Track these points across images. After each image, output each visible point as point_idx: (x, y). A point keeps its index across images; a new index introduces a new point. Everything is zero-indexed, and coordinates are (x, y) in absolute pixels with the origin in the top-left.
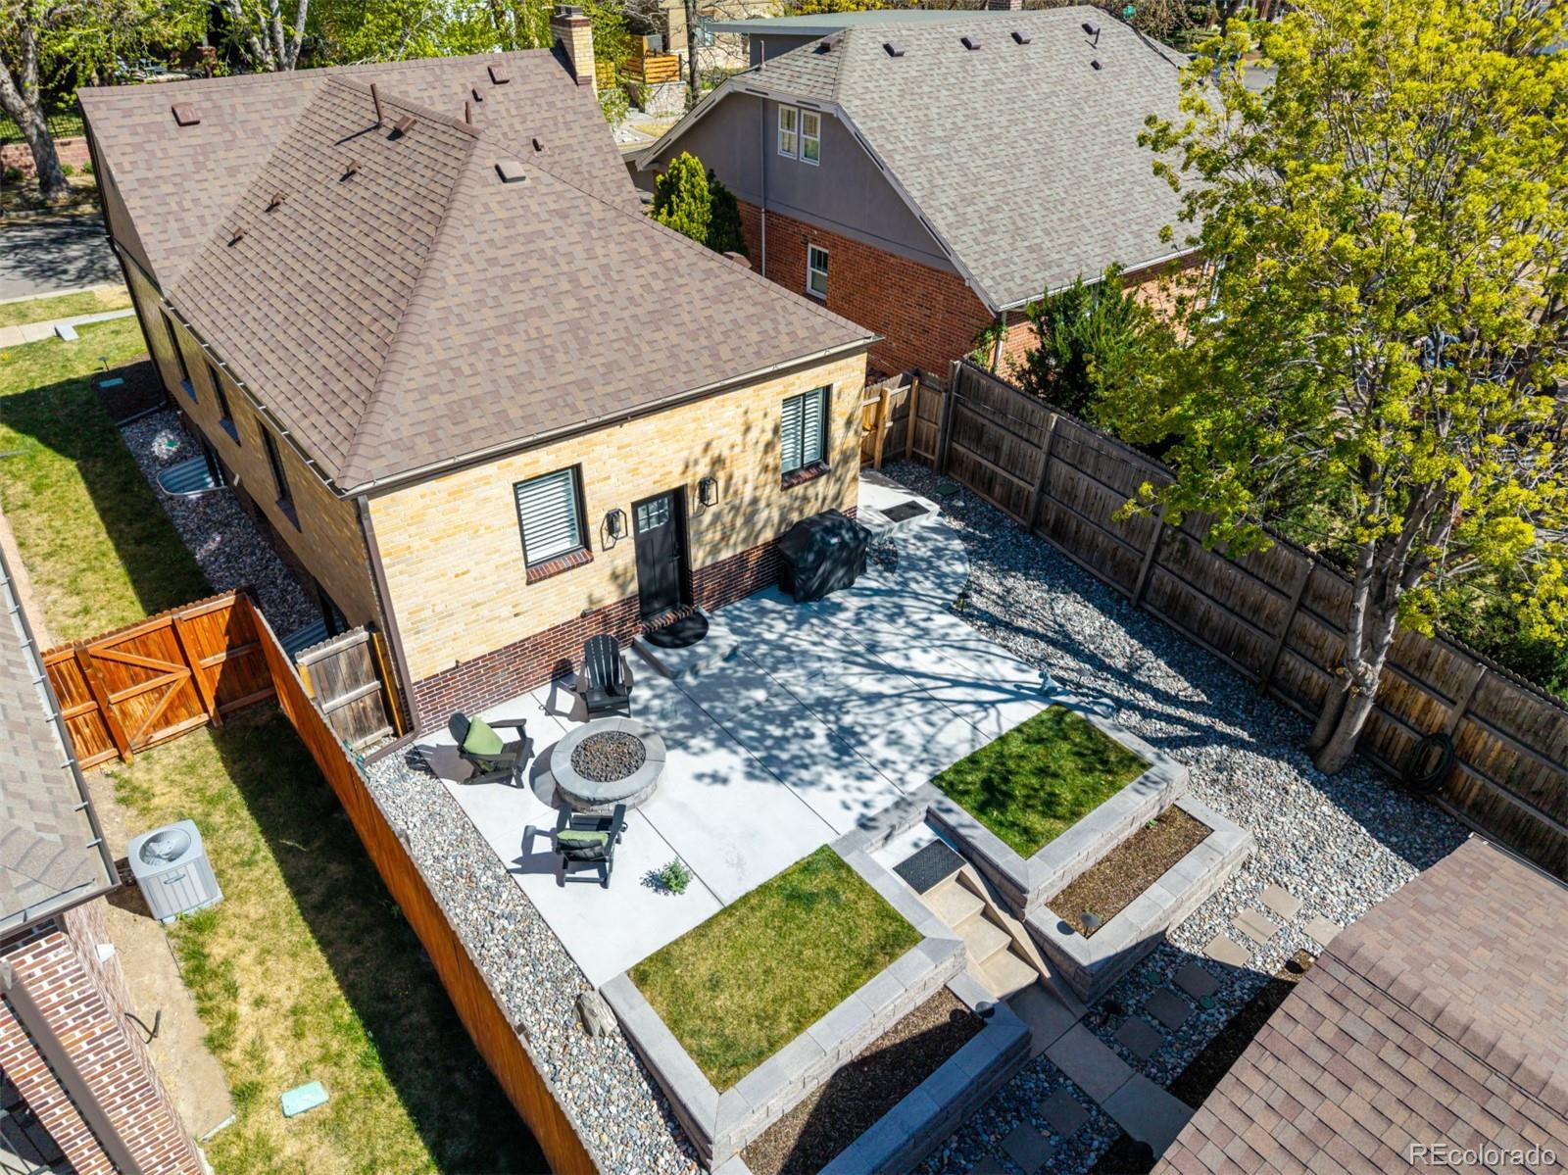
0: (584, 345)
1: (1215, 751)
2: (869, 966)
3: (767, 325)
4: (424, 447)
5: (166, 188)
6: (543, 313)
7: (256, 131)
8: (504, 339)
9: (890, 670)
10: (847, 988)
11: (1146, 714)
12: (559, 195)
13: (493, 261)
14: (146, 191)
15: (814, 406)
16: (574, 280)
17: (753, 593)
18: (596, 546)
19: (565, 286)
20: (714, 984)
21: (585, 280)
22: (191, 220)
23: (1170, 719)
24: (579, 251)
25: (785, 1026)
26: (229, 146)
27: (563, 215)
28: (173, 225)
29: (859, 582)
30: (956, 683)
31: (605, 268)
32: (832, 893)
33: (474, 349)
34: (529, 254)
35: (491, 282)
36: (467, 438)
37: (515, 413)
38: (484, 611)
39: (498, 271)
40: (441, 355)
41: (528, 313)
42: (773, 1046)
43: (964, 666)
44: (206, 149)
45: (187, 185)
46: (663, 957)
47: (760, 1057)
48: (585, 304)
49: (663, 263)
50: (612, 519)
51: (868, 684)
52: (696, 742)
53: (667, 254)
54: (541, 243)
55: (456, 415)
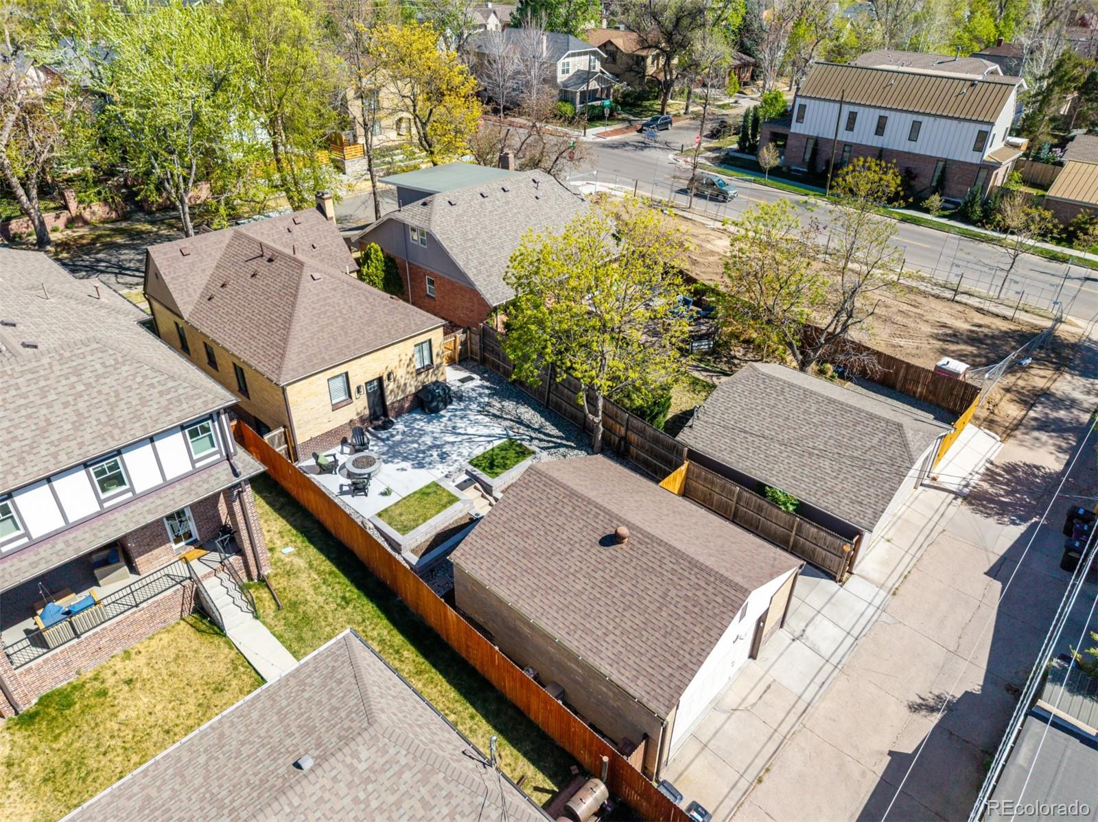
0: (346, 333)
1: (562, 450)
2: (445, 507)
3: (407, 321)
4: (301, 370)
5: (182, 280)
6: (331, 324)
7: (211, 254)
8: (321, 334)
9: (460, 434)
10: (438, 512)
11: (541, 440)
12: (332, 283)
13: (314, 309)
14: (174, 282)
15: (426, 346)
16: (340, 312)
18: (354, 398)
19: (338, 314)
20: (401, 515)
21: (344, 312)
22: (191, 291)
23: (548, 442)
24: (341, 302)
25: (421, 521)
26: (201, 261)
27: (335, 289)
28: (185, 293)
29: (450, 407)
30: (480, 436)
31: (350, 307)
32: (435, 492)
33: (312, 338)
34: (325, 305)
35: (314, 315)
36: (313, 366)
37: (327, 358)
38: (319, 420)
39: (315, 312)
40: (302, 341)
41: (327, 325)
42: (417, 526)
43: (486, 431)
44: (193, 264)
45: (189, 277)
46: (386, 510)
47: (414, 528)
48: (345, 320)
49: (370, 303)
50: (359, 389)
51: (451, 438)
53: (371, 300)
54: (329, 301)
55: (310, 360)
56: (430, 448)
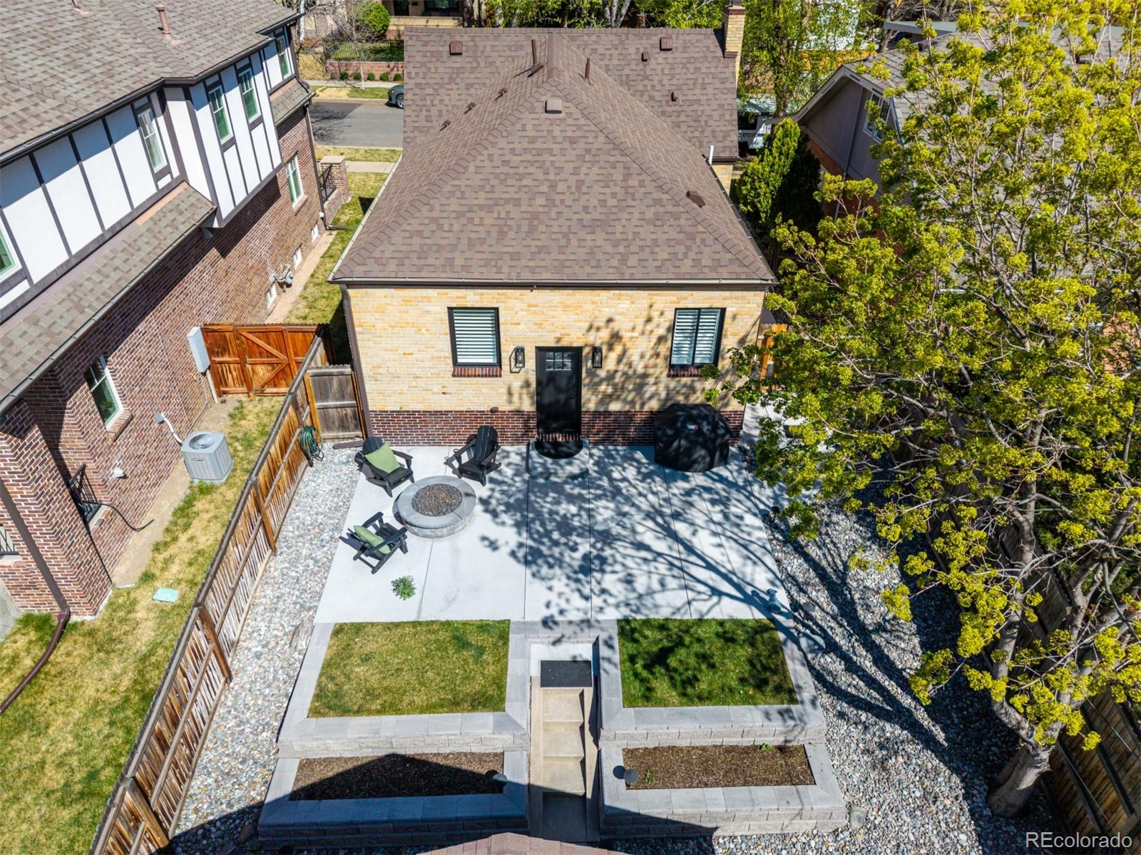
0: (532, 229)
1: (892, 730)
2: (454, 704)
3: (680, 249)
4: (392, 266)
5: (429, 91)
6: (517, 203)
7: (492, 63)
8: (482, 214)
9: (673, 535)
10: (429, 708)
11: (852, 667)
12: (579, 127)
13: (506, 163)
14: (418, 91)
15: (709, 321)
16: (553, 186)
17: (633, 444)
18: (505, 368)
19: (544, 188)
20: (366, 659)
21: (561, 187)
22: (434, 111)
23: (871, 682)
24: (569, 168)
25: (376, 705)
26: (473, 70)
27: (573, 141)
28: (424, 113)
30: (709, 567)
31: (580, 183)
32: (481, 650)
33: (460, 215)
34: (532, 163)
35: (497, 176)
36: (420, 269)
37: (459, 261)
38: (421, 383)
39: (506, 169)
40: (435, 214)
41: (507, 201)
42: (359, 712)
43: (731, 558)
44: (459, 71)
45: (441, 91)
46: (358, 628)
47: (345, 712)
48: (551, 203)
49: (626, 188)
50: (519, 351)
51: (648, 538)
52: (504, 517)
53: (633, 182)
54: (547, 157)
55: (422, 255)
56: (589, 531)
